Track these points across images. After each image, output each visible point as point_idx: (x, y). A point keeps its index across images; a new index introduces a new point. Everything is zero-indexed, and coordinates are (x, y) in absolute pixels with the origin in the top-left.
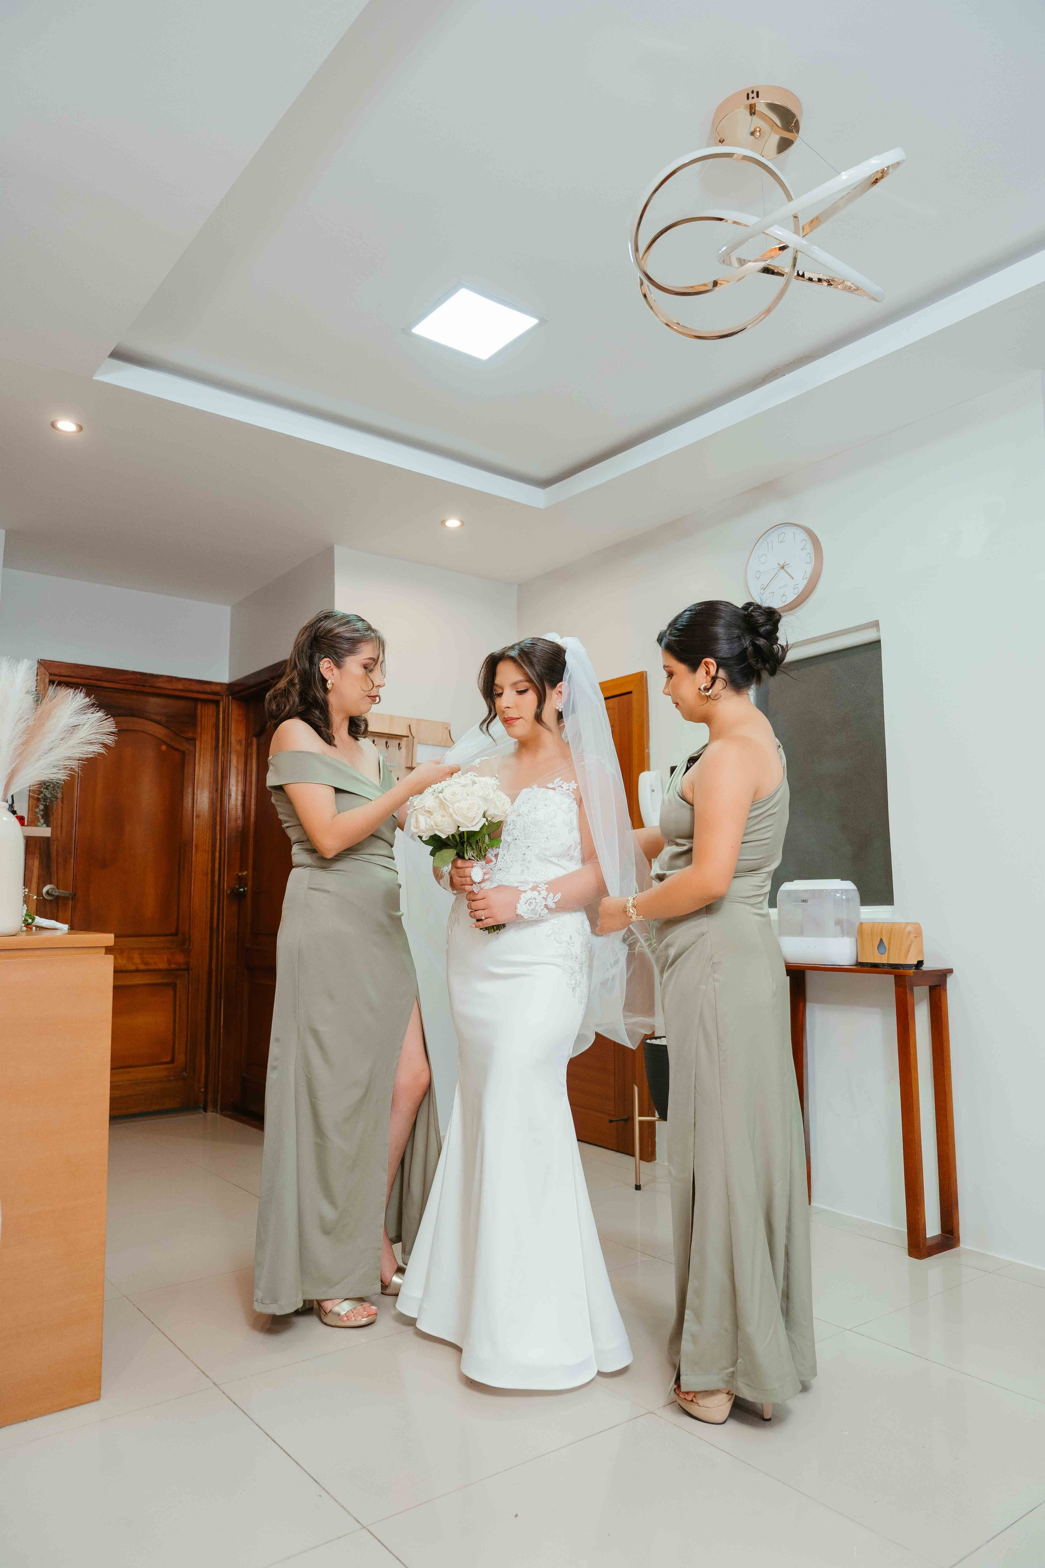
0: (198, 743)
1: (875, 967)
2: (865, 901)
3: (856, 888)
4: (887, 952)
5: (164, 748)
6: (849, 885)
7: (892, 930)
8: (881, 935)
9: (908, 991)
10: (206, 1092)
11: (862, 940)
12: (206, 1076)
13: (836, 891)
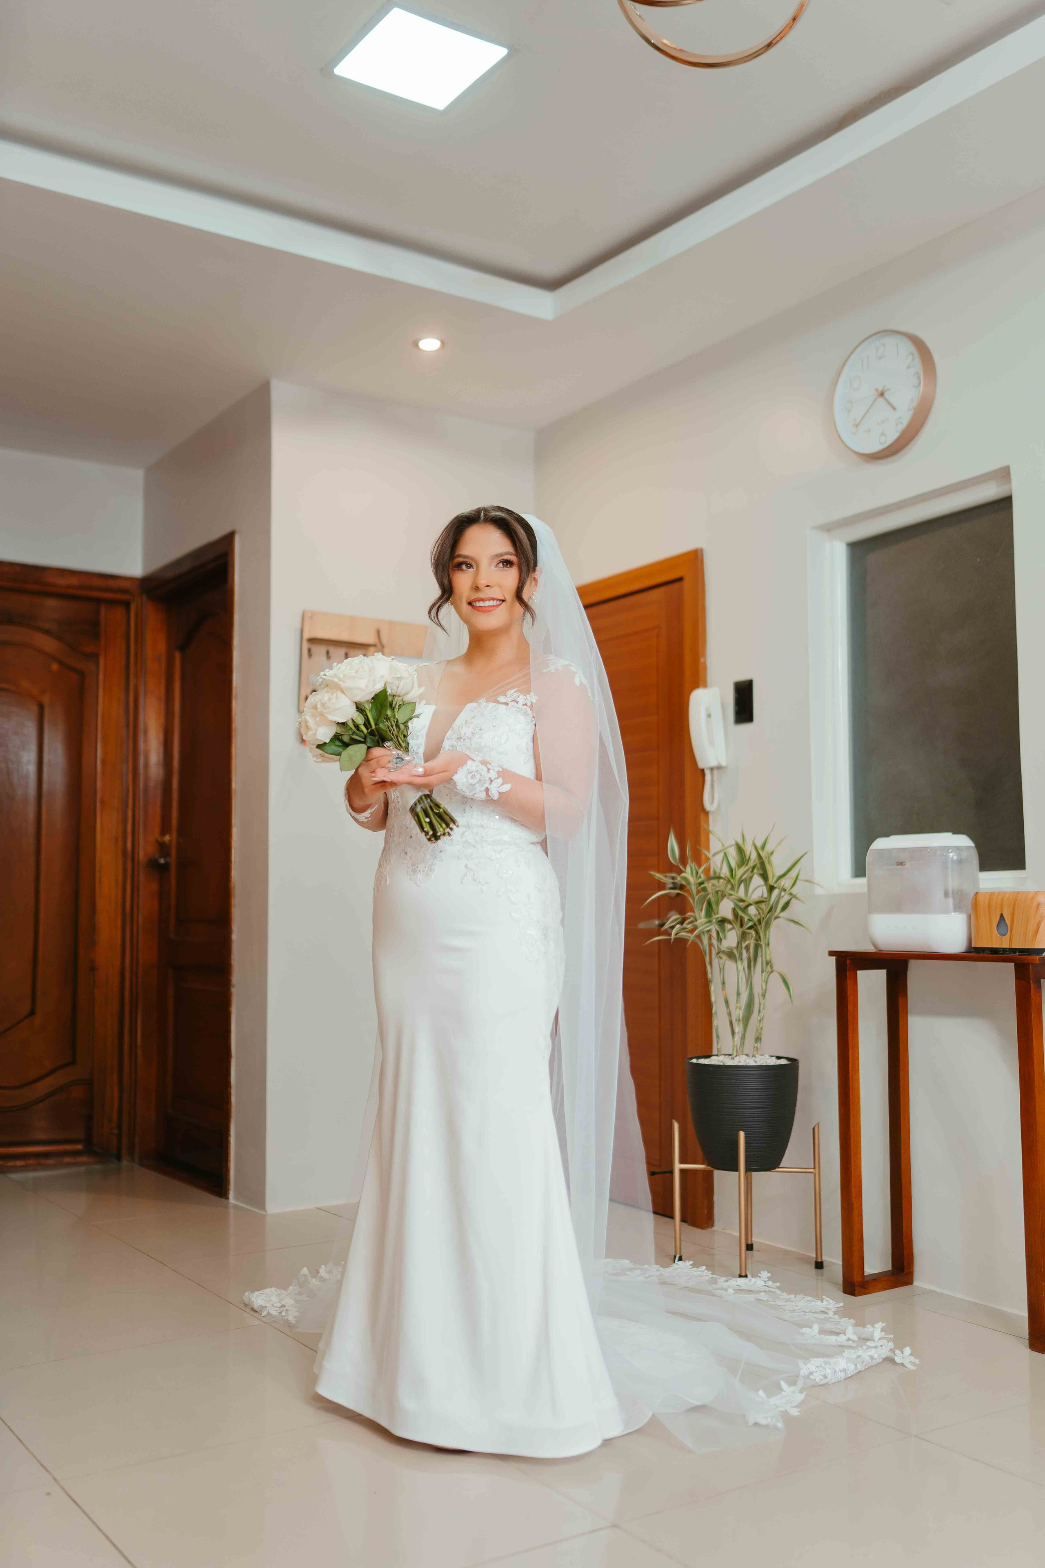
0: (102, 661)
1: (995, 954)
2: (985, 866)
3: (973, 845)
4: (1009, 933)
5: (55, 667)
6: (964, 841)
7: (1015, 901)
8: (1002, 909)
9: (1032, 985)
10: (119, 1136)
11: (977, 917)
12: (120, 1112)
13: (945, 849)
